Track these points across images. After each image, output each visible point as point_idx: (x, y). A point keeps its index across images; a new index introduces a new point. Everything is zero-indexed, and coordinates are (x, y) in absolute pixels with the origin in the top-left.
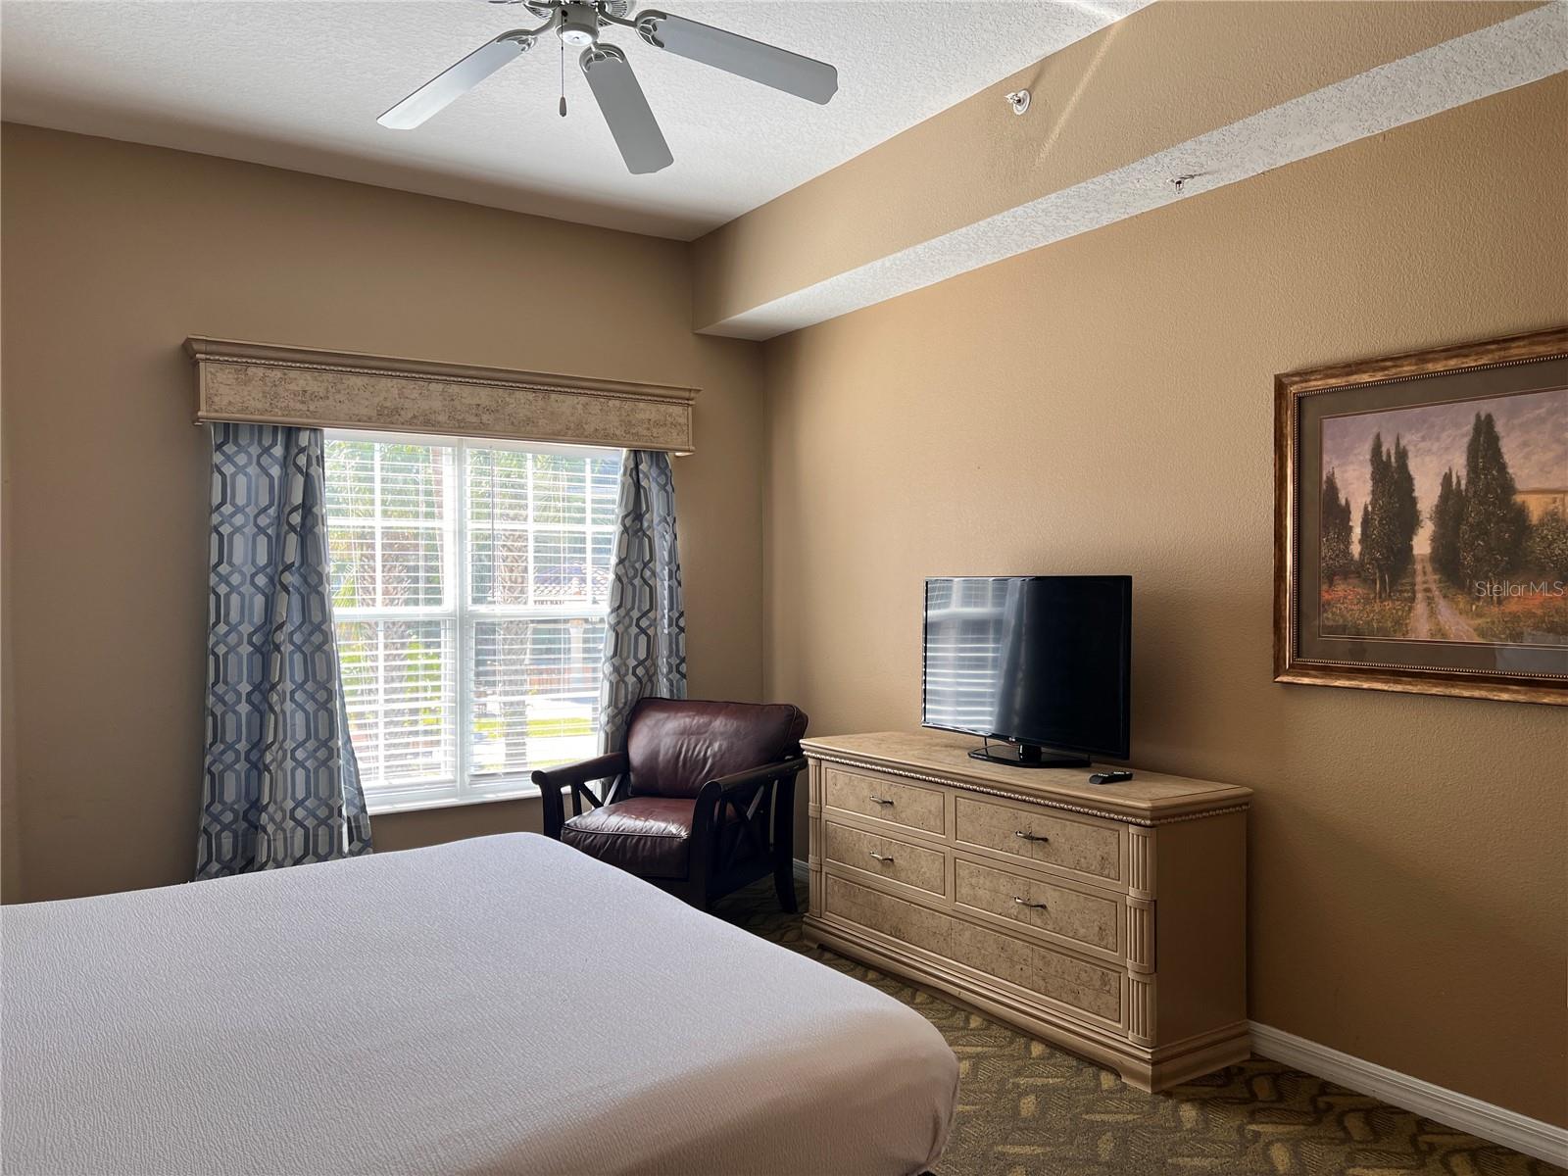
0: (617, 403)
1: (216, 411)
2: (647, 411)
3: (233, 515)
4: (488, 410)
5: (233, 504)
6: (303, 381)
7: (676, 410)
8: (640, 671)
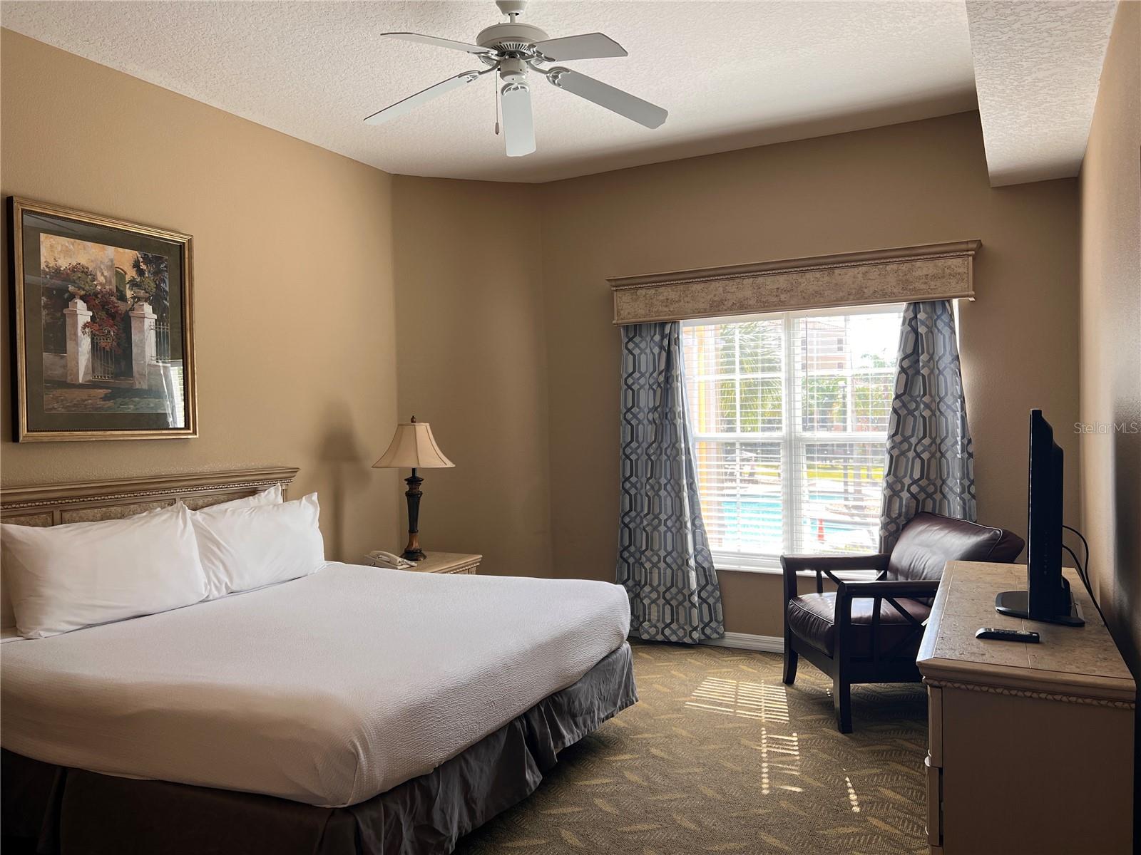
0: (895, 266)
2: (923, 268)
3: (639, 379)
4: (786, 291)
5: (639, 372)
6: (667, 293)
7: (957, 262)
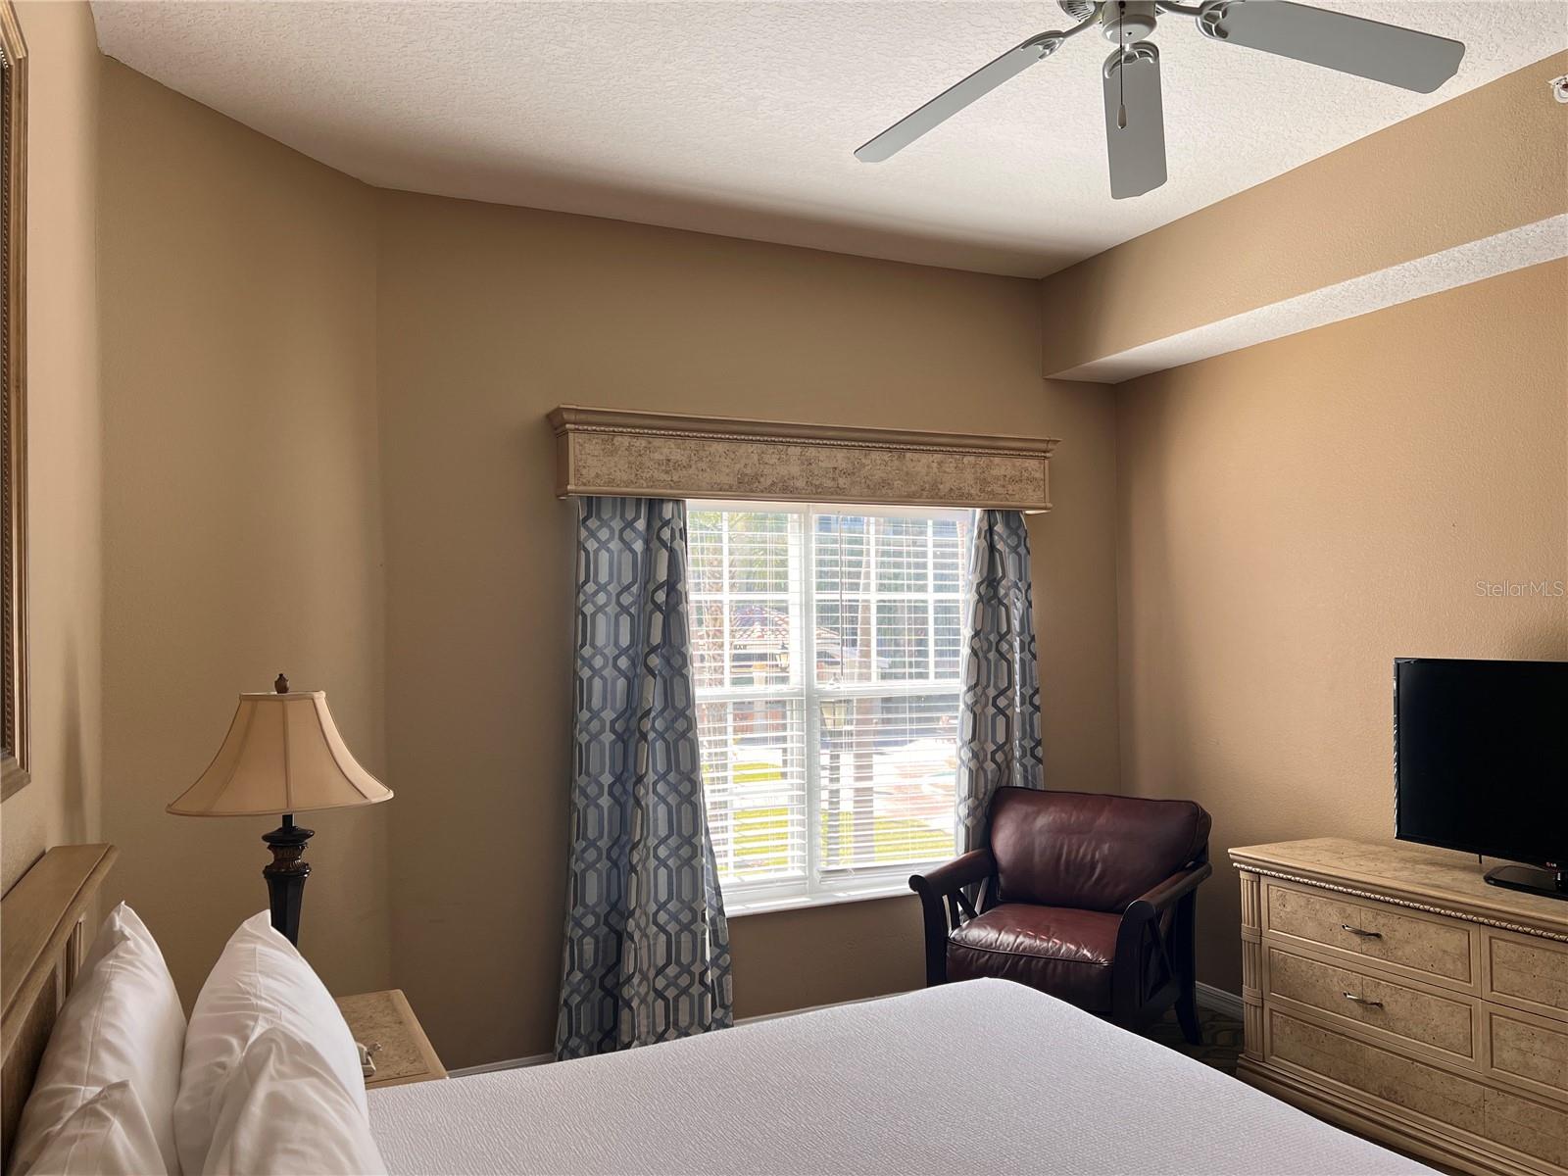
0: (972, 459)
1: (585, 485)
2: (1002, 467)
3: (596, 593)
4: (845, 473)
5: (596, 582)
6: (668, 449)
7: (1032, 464)
8: (999, 757)
